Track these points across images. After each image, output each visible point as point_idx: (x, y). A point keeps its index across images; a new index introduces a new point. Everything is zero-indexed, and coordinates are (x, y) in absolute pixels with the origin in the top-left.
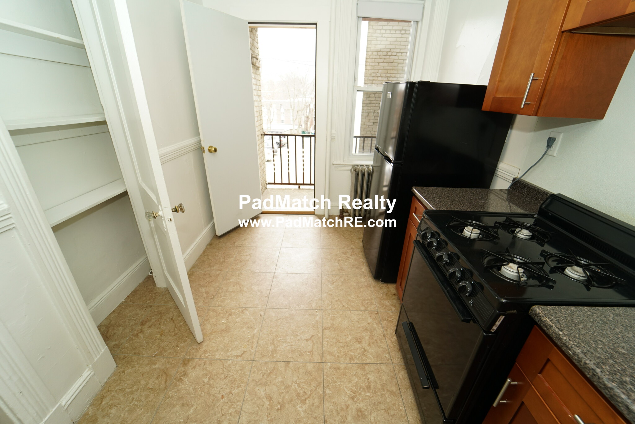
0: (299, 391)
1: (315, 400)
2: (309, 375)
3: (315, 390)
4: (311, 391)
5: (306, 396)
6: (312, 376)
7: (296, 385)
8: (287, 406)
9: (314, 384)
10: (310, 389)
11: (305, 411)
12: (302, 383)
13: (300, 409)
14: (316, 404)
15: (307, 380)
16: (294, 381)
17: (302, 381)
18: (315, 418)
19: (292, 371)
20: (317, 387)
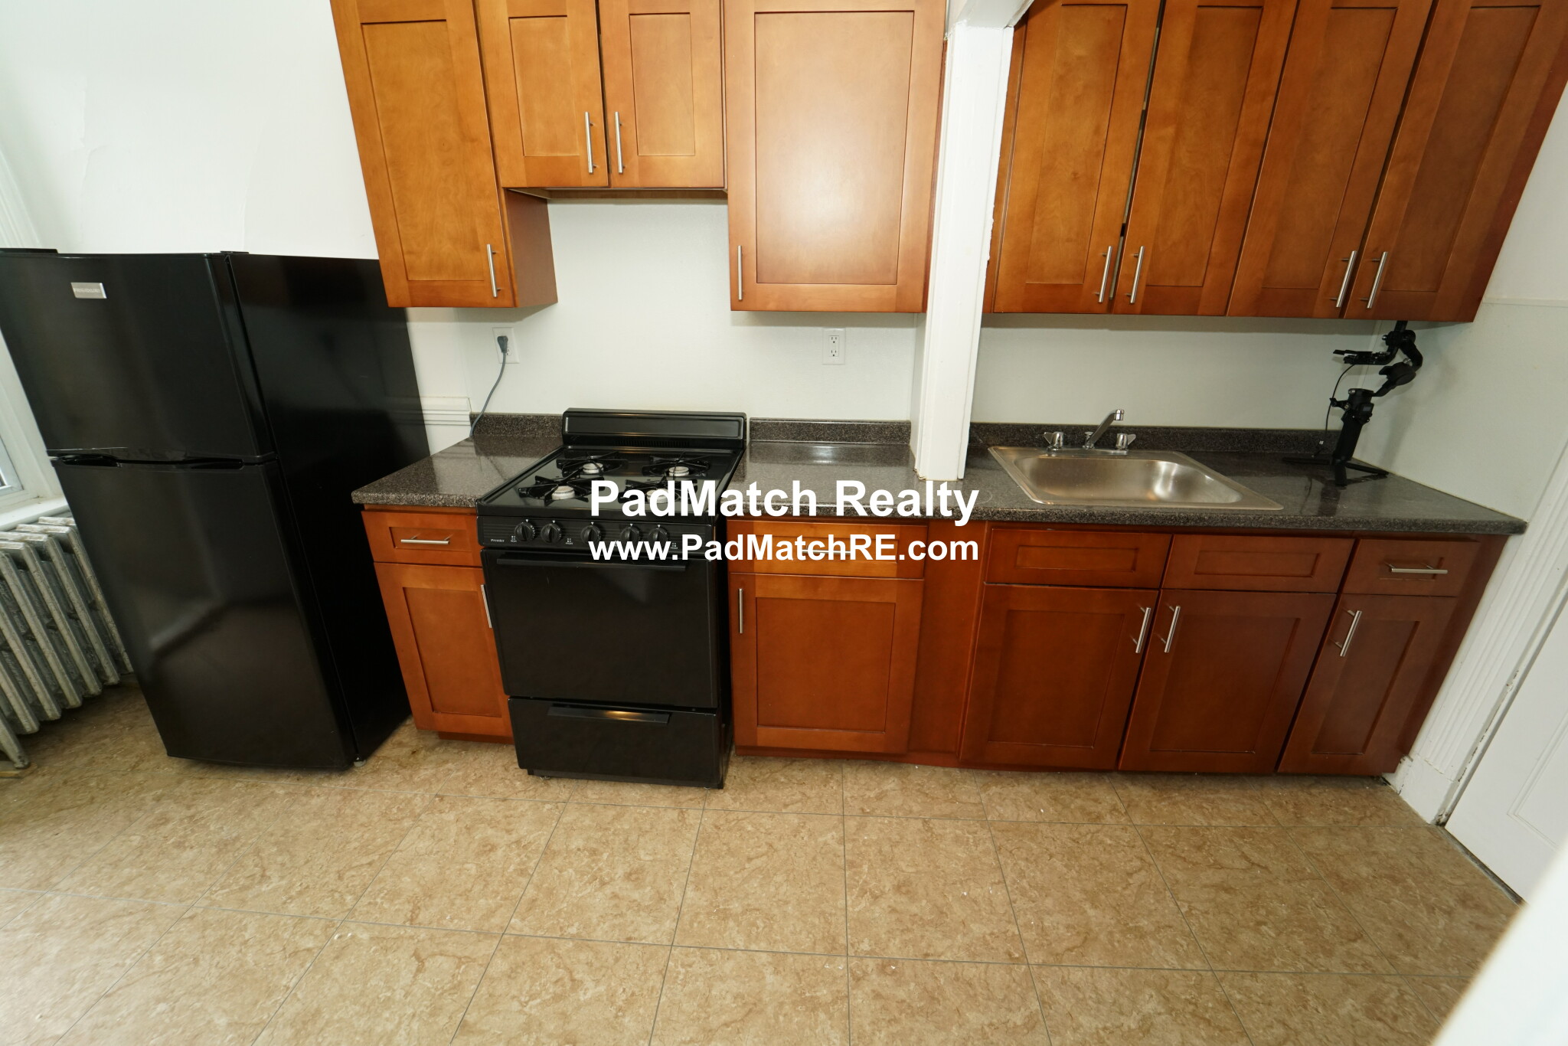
0: (548, 997)
1: (581, 958)
2: (519, 970)
3: (561, 958)
4: (558, 967)
5: (567, 979)
6: (524, 963)
7: (531, 1003)
8: (571, 1027)
9: (547, 960)
10: (554, 968)
11: (597, 982)
12: (533, 987)
13: (589, 995)
14: (590, 957)
15: (530, 975)
16: (520, 1008)
17: (527, 988)
18: (617, 960)
19: (491, 1013)
20: (555, 952)
